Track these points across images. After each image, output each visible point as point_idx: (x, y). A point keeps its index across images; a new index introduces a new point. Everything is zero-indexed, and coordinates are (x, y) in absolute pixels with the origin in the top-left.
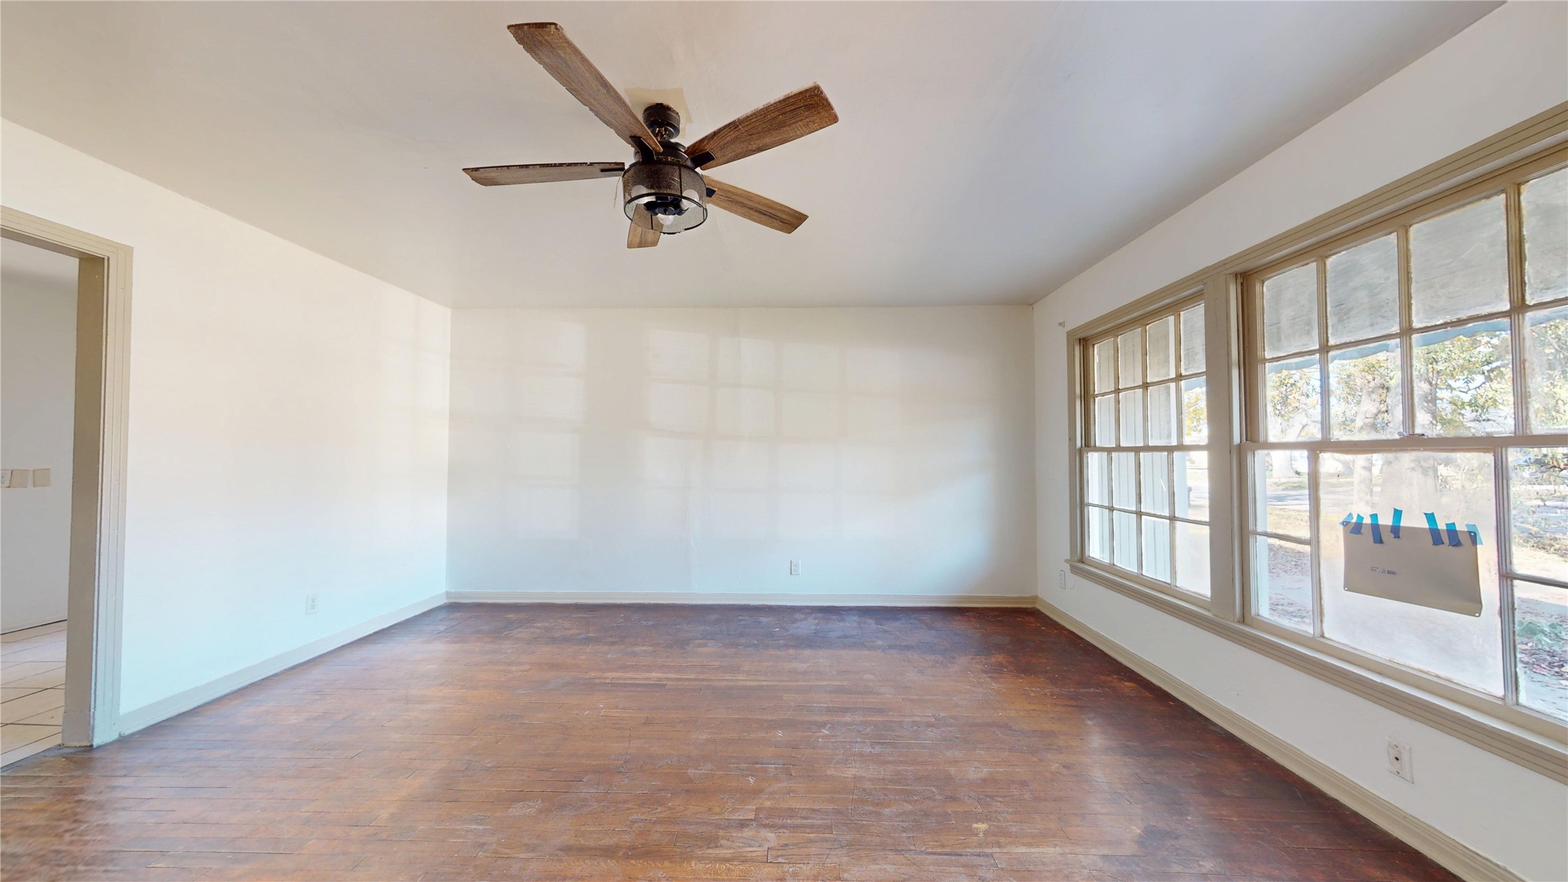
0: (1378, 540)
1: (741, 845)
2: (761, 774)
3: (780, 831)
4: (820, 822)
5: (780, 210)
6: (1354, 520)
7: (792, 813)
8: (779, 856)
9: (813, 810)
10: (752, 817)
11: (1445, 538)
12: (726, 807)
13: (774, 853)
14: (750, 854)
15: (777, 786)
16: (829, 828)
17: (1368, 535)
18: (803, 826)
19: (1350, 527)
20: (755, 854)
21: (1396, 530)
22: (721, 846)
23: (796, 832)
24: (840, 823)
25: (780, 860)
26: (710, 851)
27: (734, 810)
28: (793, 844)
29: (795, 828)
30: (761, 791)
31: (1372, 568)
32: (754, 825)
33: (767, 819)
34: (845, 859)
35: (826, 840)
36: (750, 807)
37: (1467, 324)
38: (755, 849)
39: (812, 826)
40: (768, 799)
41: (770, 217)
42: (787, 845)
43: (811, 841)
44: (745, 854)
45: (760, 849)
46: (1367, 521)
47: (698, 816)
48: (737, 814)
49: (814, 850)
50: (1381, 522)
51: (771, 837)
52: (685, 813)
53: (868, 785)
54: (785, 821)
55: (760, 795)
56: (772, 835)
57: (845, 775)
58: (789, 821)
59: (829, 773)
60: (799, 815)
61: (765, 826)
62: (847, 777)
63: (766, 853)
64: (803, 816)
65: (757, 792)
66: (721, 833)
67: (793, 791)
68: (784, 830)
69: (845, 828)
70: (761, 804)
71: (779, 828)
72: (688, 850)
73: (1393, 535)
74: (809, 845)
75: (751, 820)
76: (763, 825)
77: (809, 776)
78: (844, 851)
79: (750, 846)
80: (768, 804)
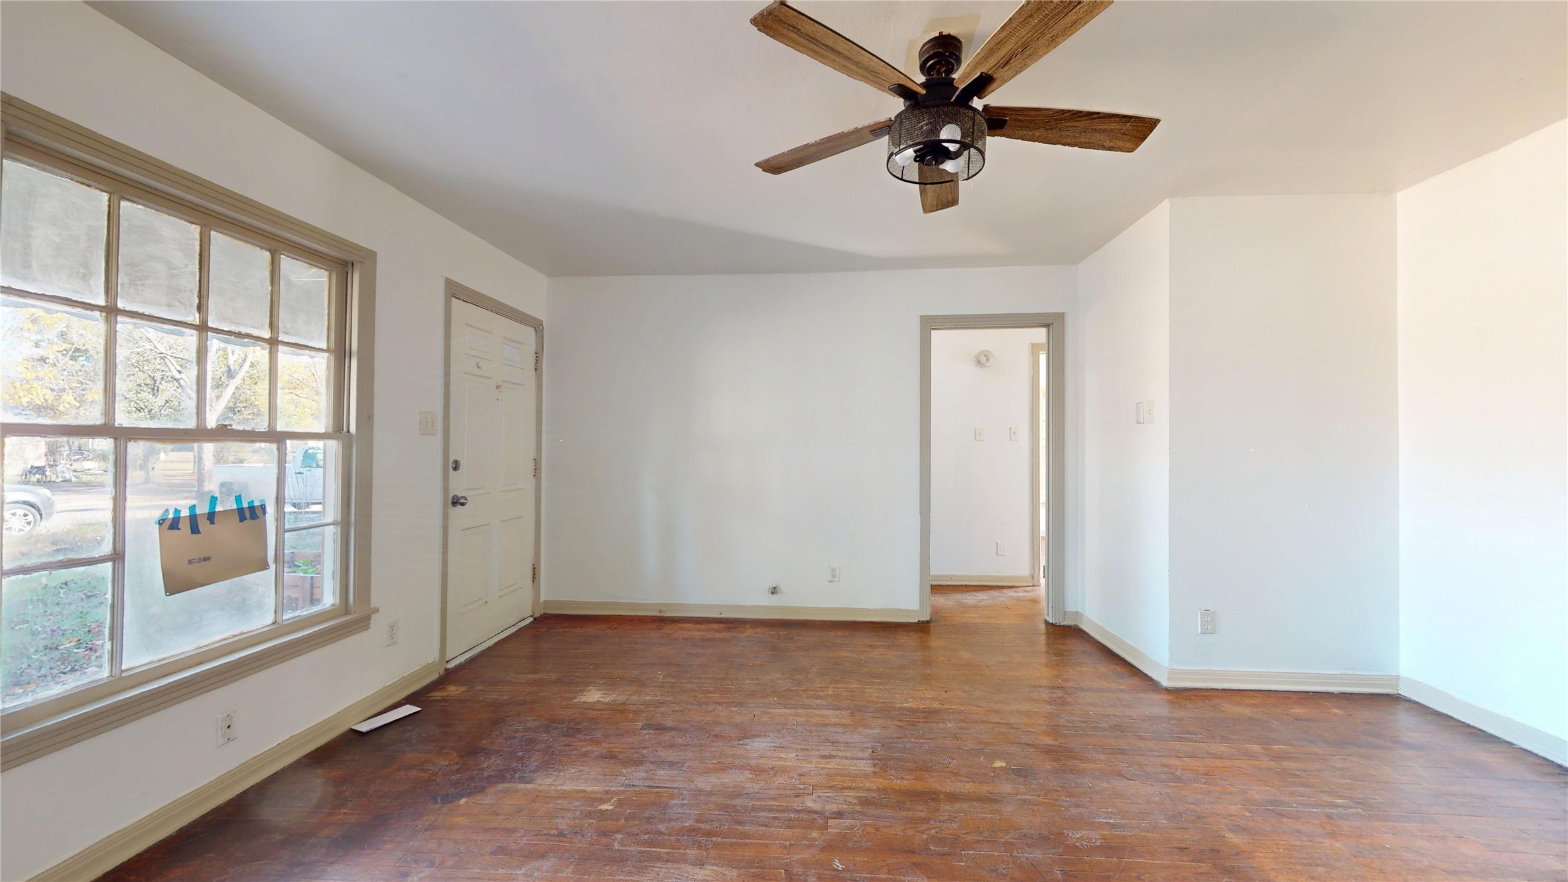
0: (195, 529)
1: (837, 798)
2: (826, 872)
3: (802, 808)
4: (761, 814)
5: (799, 44)
6: (171, 516)
7: (790, 823)
8: (803, 789)
9: (766, 826)
10: (830, 821)
11: (248, 515)
12: (861, 832)
13: (807, 791)
14: (827, 791)
15: (805, 855)
16: (753, 808)
17: (185, 527)
18: (777, 811)
19: (167, 524)
20: (824, 791)
21: (211, 517)
22: (855, 798)
23: (787, 806)
24: (742, 812)
25: (802, 787)
26: (865, 795)
27: (851, 827)
28: (791, 797)
29: (786, 810)
30: (823, 849)
31: (189, 561)
32: (827, 814)
33: (815, 819)
34: (748, 785)
35: (759, 799)
36: (834, 830)
37: (245, 338)
38: (824, 794)
39: (770, 810)
40: (815, 839)
41: (817, 40)
42: (796, 797)
43: (774, 799)
44: (832, 791)
45: (821, 794)
46: (185, 513)
47: (888, 824)
48: (846, 824)
49: (772, 792)
50: (198, 512)
51: (810, 803)
52: (903, 827)
53: (692, 853)
54: (797, 816)
55: (825, 844)
56: (809, 805)
57: (715, 868)
58: (793, 816)
59: (735, 872)
60: (782, 821)
61: (816, 812)
62: (712, 865)
63: (814, 791)
64: (778, 821)
65: (831, 847)
66: (858, 808)
67: (785, 847)
68: (798, 808)
69: (739, 808)
70: (822, 834)
71: (803, 810)
72: (883, 796)
73: (209, 522)
74: (776, 796)
75: (831, 818)
76: (819, 814)
77: (763, 868)
78: (745, 791)
79: (829, 797)
80: (815, 834)
